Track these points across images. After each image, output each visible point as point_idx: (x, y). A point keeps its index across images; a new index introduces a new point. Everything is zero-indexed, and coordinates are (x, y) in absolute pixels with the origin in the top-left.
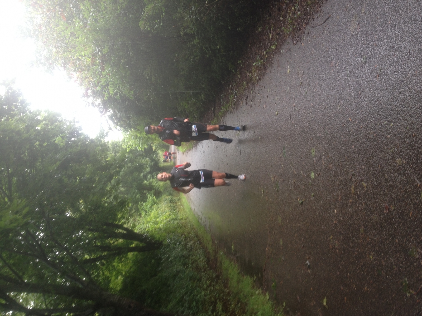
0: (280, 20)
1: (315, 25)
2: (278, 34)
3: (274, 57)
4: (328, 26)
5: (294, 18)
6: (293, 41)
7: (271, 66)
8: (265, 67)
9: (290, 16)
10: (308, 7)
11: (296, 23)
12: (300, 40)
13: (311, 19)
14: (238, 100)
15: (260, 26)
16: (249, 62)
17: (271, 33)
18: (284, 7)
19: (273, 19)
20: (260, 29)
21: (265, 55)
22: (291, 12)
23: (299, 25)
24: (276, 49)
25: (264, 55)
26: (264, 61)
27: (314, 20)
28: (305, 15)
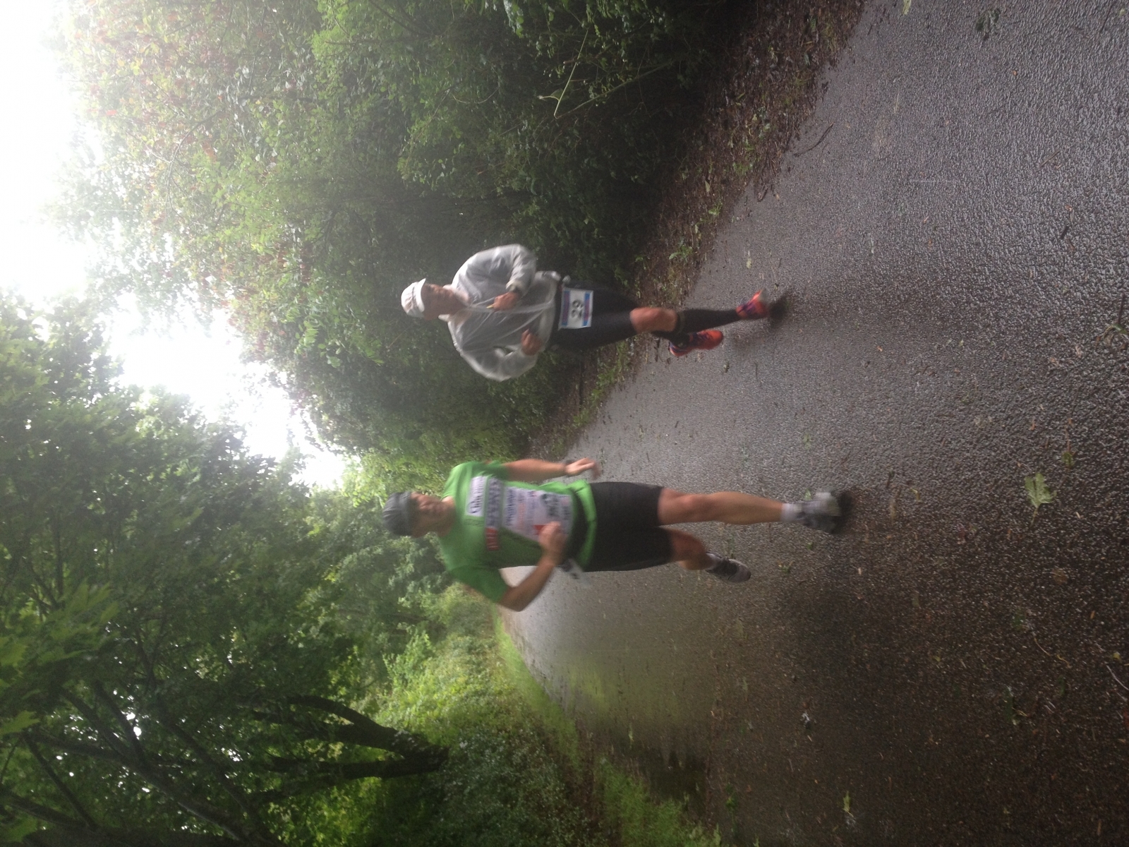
0: (728, 150)
1: (801, 149)
2: (723, 182)
3: (716, 236)
4: (827, 148)
5: (758, 139)
6: (756, 193)
7: (711, 258)
8: (698, 263)
9: (749, 137)
10: (787, 110)
11: (761, 152)
12: (772, 188)
13: (792, 138)
14: (637, 353)
15: (684, 169)
16: (661, 258)
17: (708, 182)
18: (737, 117)
19: (712, 149)
20: (684, 177)
21: (698, 234)
22: (750, 127)
23: (768, 153)
24: (721, 215)
25: (694, 234)
26: (695, 250)
27: (799, 139)
28: (780, 131)
